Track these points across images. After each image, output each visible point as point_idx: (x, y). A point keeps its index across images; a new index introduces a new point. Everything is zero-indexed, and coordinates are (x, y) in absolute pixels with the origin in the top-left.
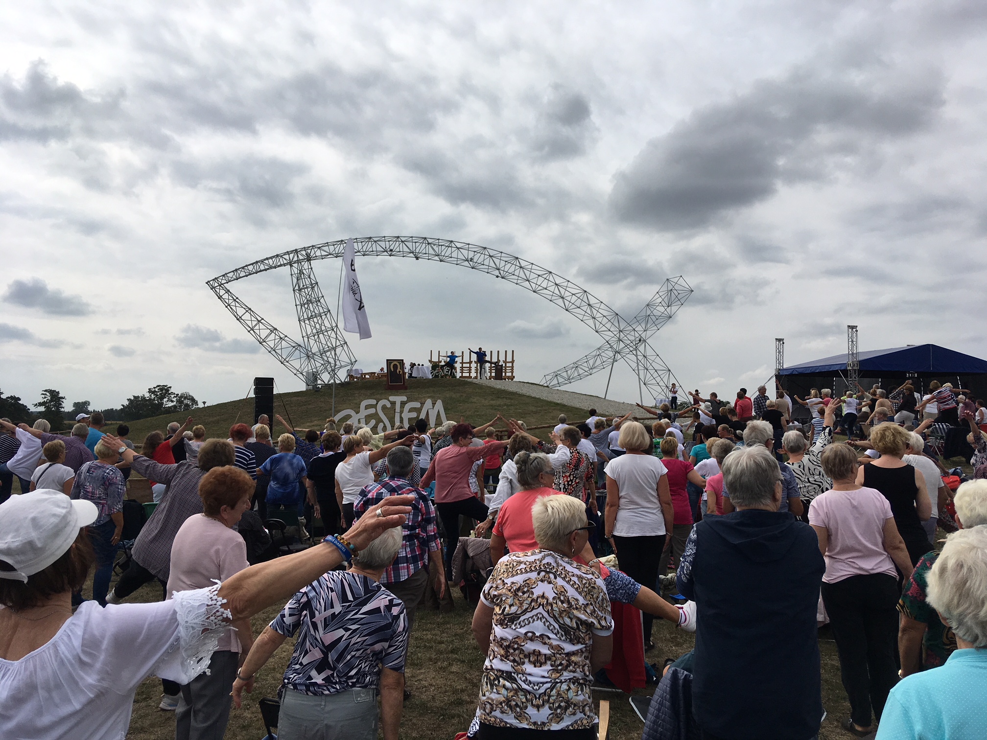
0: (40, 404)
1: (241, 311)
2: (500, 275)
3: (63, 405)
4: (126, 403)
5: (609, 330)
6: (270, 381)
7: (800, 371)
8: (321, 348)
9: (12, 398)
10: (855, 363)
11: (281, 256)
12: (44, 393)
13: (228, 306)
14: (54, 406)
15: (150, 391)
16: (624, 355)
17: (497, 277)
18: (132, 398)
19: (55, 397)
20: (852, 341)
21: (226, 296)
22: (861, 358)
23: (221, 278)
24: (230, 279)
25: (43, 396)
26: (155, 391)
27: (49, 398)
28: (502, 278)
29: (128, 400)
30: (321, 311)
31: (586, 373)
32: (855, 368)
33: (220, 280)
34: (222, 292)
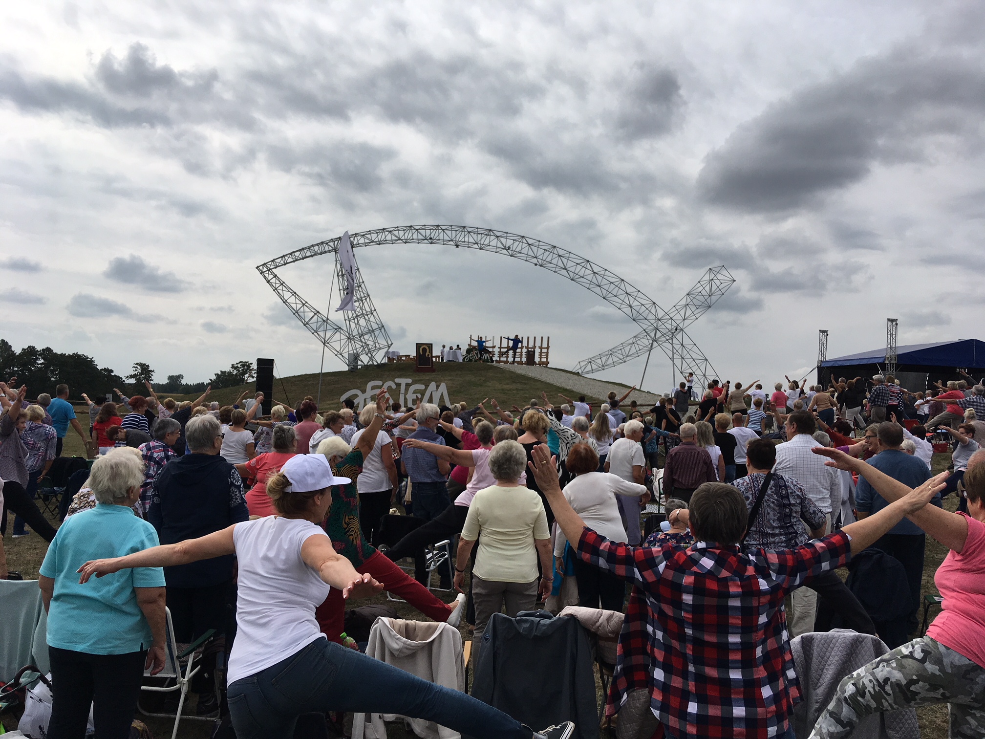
0: (132, 377)
1: (287, 295)
2: (538, 263)
3: (153, 378)
4: (214, 377)
5: (646, 319)
6: (270, 362)
7: (840, 363)
8: (360, 332)
9: (105, 370)
10: (893, 357)
11: (327, 244)
12: (136, 366)
13: (275, 289)
14: (144, 378)
15: (233, 366)
16: (661, 343)
17: (536, 265)
18: (220, 373)
19: (145, 370)
20: (892, 335)
21: (273, 281)
22: (900, 352)
23: (270, 263)
24: (278, 264)
25: (135, 369)
26: (237, 367)
27: (140, 371)
28: (541, 266)
29: (216, 374)
30: (362, 296)
31: (621, 361)
32: (892, 362)
33: (269, 266)
34: (271, 276)
